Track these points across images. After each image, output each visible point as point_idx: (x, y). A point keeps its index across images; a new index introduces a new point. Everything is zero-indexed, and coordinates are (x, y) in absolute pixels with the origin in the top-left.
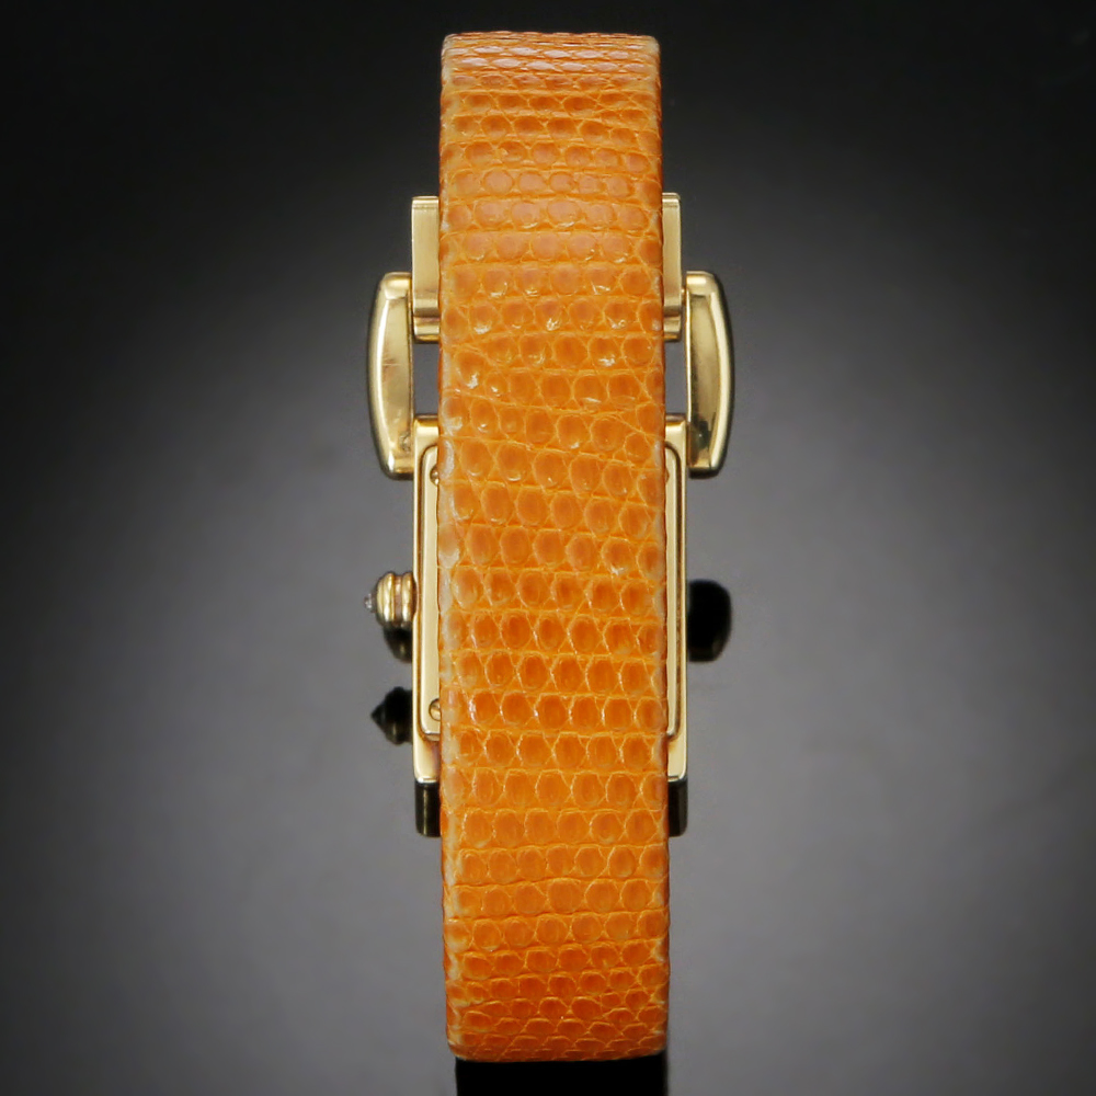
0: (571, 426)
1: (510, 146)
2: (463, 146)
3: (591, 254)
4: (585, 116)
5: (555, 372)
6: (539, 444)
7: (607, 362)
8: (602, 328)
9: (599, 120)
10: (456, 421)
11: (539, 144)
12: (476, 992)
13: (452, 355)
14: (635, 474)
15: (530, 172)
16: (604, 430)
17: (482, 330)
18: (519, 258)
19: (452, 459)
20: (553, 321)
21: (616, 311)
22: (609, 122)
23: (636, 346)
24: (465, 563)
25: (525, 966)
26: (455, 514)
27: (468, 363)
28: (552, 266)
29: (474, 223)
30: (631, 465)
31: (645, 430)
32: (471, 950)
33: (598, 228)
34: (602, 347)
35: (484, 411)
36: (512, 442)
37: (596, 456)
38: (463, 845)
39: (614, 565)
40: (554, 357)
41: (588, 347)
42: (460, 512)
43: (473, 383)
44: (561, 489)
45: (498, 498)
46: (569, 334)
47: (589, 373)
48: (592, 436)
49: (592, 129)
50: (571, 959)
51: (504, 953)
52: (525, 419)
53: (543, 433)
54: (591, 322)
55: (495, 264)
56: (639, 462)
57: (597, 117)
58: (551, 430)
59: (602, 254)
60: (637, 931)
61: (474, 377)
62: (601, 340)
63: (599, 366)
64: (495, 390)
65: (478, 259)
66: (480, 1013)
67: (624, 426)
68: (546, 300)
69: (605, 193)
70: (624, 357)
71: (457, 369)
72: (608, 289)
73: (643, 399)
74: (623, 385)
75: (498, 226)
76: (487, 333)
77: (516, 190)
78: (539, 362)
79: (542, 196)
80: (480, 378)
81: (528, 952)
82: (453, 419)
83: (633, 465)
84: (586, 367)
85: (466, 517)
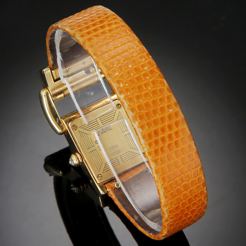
0: (146, 85)
1: (96, 36)
2: (86, 40)
3: (129, 49)
4: (106, 23)
5: (137, 76)
6: (142, 92)
7: (146, 68)
8: (141, 62)
9: (109, 23)
10: (123, 95)
11: (101, 33)
12: (171, 218)
13: (114, 82)
14: (164, 89)
15: (104, 39)
16: (153, 82)
17: (117, 74)
18: (115, 56)
19: (126, 103)
20: (130, 65)
21: (141, 58)
22: (112, 22)
23: (149, 63)
24: (140, 123)
25: (181, 207)
26: (133, 114)
27: (118, 82)
28: (122, 55)
29: (101, 54)
30: (162, 87)
31: (161, 79)
32: (170, 208)
33: (126, 43)
34: (143, 66)
35: (127, 90)
36: (136, 94)
37: (154, 89)
38: (163, 185)
39: (170, 109)
40: (135, 73)
41: (140, 67)
42: (133, 113)
43: (122, 86)
44: (151, 99)
45: (140, 107)
46: (135, 67)
47: (143, 72)
48: (152, 85)
49: (109, 25)
50: (190, 200)
51: (176, 206)
52: (136, 87)
53: (142, 89)
54: (138, 62)
55: (111, 60)
56: (164, 86)
57: (108, 22)
58: (143, 87)
59: (131, 48)
60: (201, 187)
61: (121, 84)
62: (142, 65)
63: (145, 70)
64: (127, 85)
65: (107, 60)
66: (172, 223)
67: (157, 80)
68: (125, 62)
69: (123, 36)
70: (148, 66)
71: (117, 84)
72: (137, 54)
73: (157, 73)
74: (152, 72)
75: (106, 52)
76: (118, 74)
77: (104, 43)
78: (132, 75)
79: (110, 42)
80: (122, 84)
81: (181, 203)
82: (122, 95)
83: (163, 87)
84: (142, 71)
85: (135, 114)
